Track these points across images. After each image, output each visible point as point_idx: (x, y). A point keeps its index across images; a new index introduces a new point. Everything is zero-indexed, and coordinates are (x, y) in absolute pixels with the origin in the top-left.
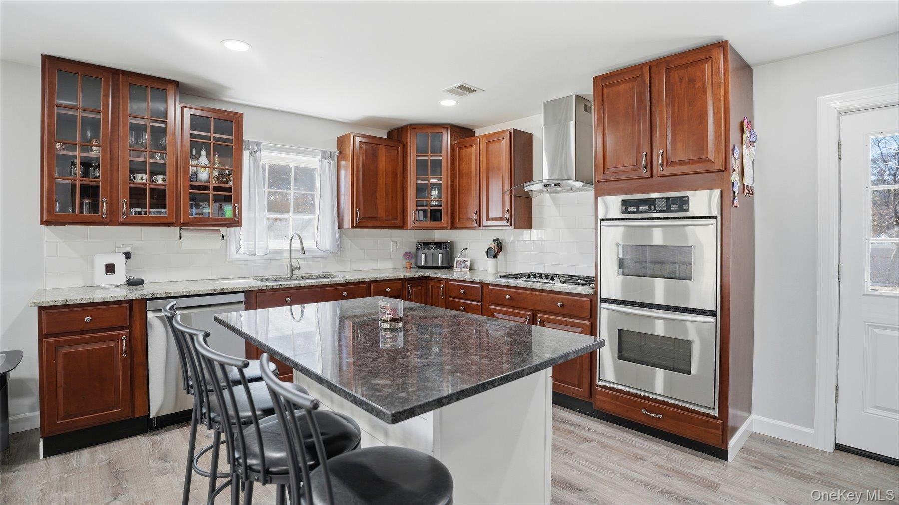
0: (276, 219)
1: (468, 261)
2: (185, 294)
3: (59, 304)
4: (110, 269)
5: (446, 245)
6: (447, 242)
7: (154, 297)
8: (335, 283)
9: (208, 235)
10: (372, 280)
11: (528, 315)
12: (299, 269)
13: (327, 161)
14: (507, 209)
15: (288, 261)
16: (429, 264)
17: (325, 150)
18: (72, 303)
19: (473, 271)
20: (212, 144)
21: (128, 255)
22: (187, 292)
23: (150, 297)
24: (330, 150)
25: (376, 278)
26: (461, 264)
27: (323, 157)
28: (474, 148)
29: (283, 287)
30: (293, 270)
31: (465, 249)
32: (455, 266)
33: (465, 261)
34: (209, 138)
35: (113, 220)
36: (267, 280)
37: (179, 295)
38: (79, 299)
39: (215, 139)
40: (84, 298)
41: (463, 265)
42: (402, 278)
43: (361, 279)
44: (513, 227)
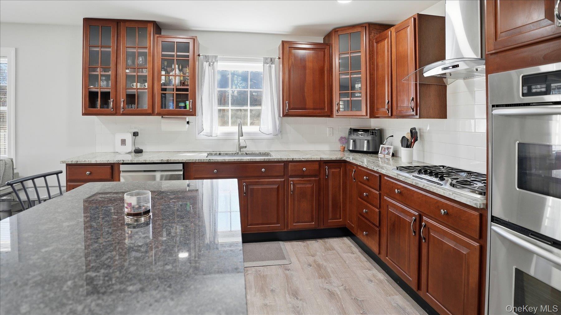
0: (237, 110)
1: (390, 148)
2: (143, 162)
3: (74, 163)
4: (123, 142)
5: (373, 132)
6: (375, 130)
7: (124, 162)
8: (255, 161)
9: (178, 122)
10: (288, 160)
11: (414, 215)
12: (246, 147)
13: (268, 65)
14: (411, 98)
15: (237, 141)
16: (358, 149)
17: (267, 57)
18: (80, 163)
19: (395, 158)
20: (175, 60)
21: (135, 134)
22: (144, 160)
23: (122, 162)
24: (271, 57)
25: (293, 159)
26: (385, 151)
27: (265, 63)
28: (386, 41)
29: (212, 161)
30: (240, 148)
31: (391, 136)
32: (380, 152)
33: (388, 148)
34: (173, 56)
35: (116, 112)
36: (220, 154)
37: (139, 162)
38: (83, 160)
39: (177, 56)
40: (86, 160)
41: (387, 151)
42: (319, 160)
43: (279, 159)
44: (418, 117)
